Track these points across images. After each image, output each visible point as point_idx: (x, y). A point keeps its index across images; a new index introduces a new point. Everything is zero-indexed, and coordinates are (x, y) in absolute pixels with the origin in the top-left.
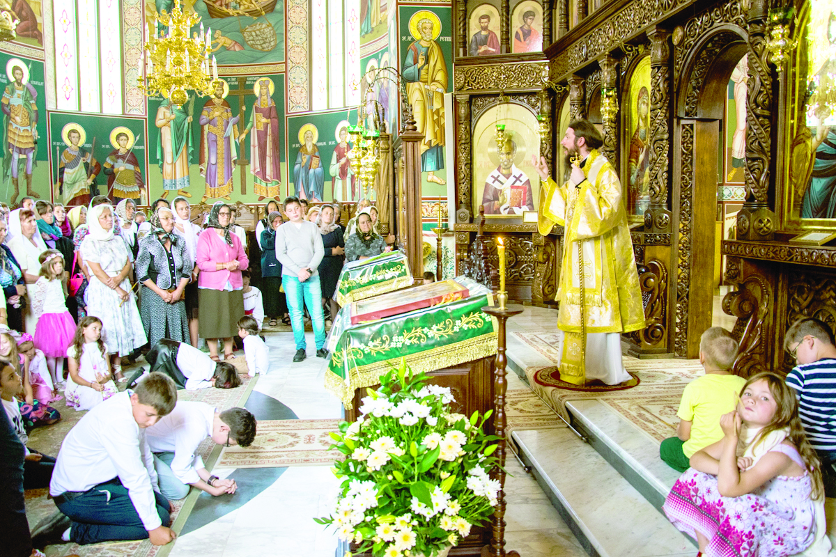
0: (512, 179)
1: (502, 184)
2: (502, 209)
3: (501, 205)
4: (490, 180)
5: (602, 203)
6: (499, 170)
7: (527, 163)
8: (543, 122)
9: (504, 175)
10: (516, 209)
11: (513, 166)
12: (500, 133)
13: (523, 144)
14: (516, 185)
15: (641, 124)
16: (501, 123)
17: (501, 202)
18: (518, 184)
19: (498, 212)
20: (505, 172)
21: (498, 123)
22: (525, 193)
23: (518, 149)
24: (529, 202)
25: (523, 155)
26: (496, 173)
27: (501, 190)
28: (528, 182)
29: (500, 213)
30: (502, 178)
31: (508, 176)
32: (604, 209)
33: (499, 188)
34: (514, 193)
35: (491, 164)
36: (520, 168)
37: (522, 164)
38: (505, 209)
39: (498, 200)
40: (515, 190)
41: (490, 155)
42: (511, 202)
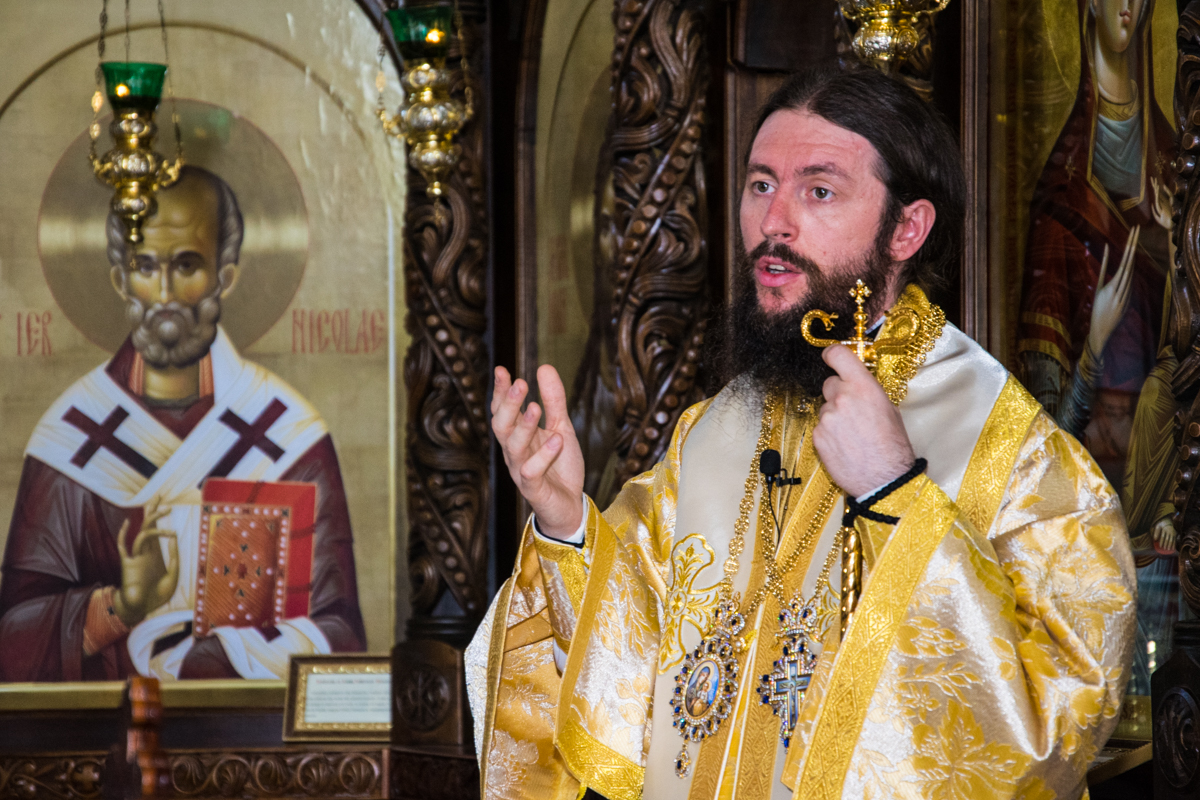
0: (212, 439)
1: (146, 468)
2: (139, 643)
3: (136, 614)
4: (54, 444)
5: (1036, 649)
6: (119, 371)
7: (317, 323)
8: (430, 53)
9: (155, 408)
10: (240, 643)
11: (223, 348)
12: (132, 126)
13: (287, 200)
14: (239, 474)
15: (1107, 79)
16: (143, 50)
17: (133, 593)
18: (255, 468)
19: (112, 660)
20: (159, 385)
21: (116, 52)
22: (300, 535)
23: (258, 236)
24: (328, 594)
25: (287, 270)
26: (97, 394)
27: (136, 515)
28: (323, 455)
29: (124, 668)
30: (143, 431)
31: (182, 417)
32: (1062, 694)
33: (120, 498)
34: (226, 533)
35: (63, 333)
36: (268, 361)
37: (280, 335)
38: (163, 644)
39: (113, 576)
40: (234, 511)
41: (62, 270)
42: (210, 591)
